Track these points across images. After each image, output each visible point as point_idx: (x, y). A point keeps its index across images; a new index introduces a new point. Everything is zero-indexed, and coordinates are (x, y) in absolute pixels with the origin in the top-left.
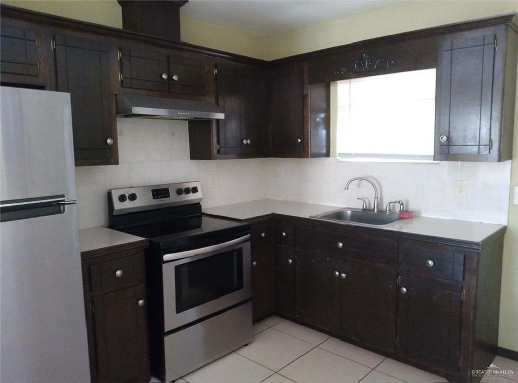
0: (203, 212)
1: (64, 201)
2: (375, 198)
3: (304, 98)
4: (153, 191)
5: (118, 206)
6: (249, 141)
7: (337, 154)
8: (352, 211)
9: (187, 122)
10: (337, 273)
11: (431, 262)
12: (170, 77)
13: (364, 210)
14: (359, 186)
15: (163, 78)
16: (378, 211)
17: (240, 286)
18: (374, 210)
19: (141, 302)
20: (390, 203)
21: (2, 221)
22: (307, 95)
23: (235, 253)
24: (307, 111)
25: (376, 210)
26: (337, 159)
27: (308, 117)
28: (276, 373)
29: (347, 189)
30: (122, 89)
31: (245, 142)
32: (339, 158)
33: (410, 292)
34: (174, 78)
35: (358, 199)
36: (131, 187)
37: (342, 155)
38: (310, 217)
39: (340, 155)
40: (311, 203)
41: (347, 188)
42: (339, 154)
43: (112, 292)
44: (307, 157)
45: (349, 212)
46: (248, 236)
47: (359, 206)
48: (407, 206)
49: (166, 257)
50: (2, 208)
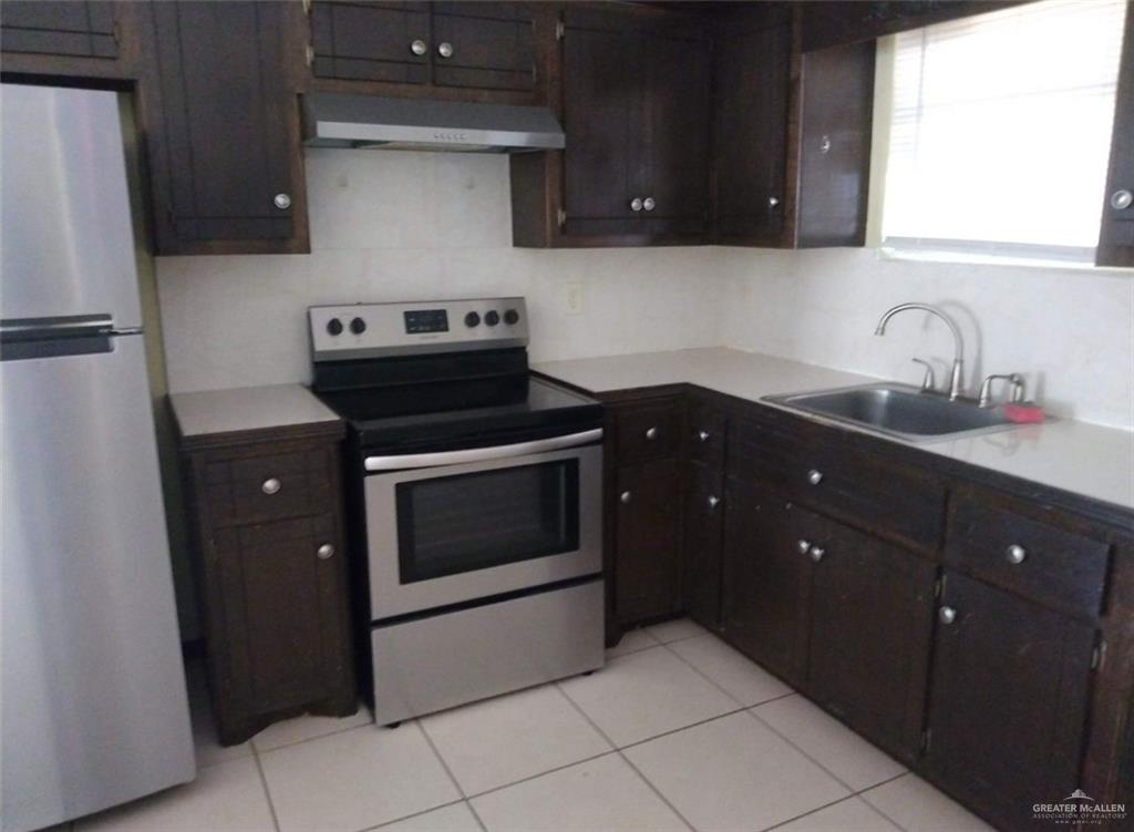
0: (531, 367)
1: (110, 327)
2: (956, 361)
3: (789, 88)
4: (408, 315)
5: (325, 343)
6: (648, 204)
7: (883, 240)
8: (893, 392)
9: (506, 157)
10: (804, 545)
11: (1018, 553)
12: (433, 50)
13: (925, 391)
14: (926, 326)
15: (413, 53)
16: (957, 397)
17: (572, 544)
18: (949, 395)
19: (324, 550)
20: (992, 377)
21: (7, 357)
22: (798, 79)
23: (562, 470)
24: (797, 123)
25: (954, 394)
26: (881, 252)
27: (796, 139)
28: (618, 750)
29: (882, 333)
30: (314, 81)
31: (635, 204)
32: (888, 250)
33: (963, 622)
34: (443, 50)
35: (915, 360)
36: (359, 304)
37: (895, 241)
38: (763, 399)
39: (892, 241)
40: (813, 362)
41: (882, 331)
42: (889, 239)
43: (258, 524)
44: (790, 245)
45: (885, 393)
46: (597, 432)
47: (913, 378)
48: (1040, 389)
49: (372, 462)
50: (3, 333)
